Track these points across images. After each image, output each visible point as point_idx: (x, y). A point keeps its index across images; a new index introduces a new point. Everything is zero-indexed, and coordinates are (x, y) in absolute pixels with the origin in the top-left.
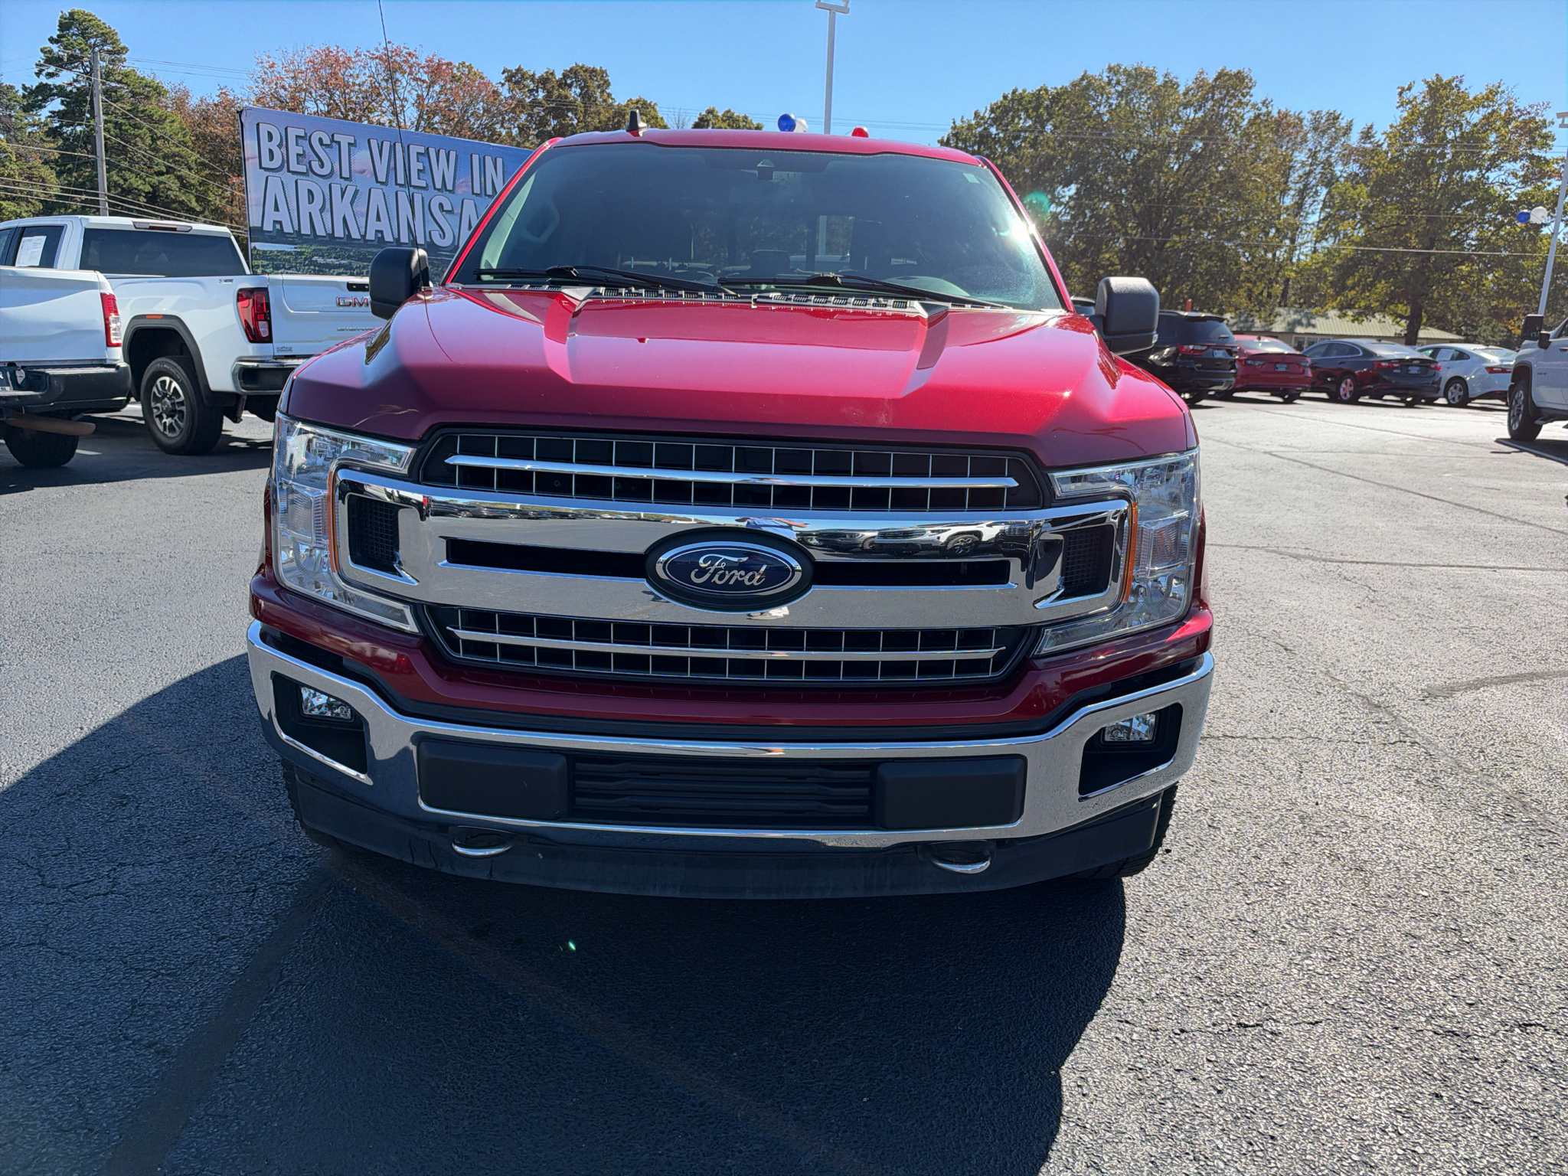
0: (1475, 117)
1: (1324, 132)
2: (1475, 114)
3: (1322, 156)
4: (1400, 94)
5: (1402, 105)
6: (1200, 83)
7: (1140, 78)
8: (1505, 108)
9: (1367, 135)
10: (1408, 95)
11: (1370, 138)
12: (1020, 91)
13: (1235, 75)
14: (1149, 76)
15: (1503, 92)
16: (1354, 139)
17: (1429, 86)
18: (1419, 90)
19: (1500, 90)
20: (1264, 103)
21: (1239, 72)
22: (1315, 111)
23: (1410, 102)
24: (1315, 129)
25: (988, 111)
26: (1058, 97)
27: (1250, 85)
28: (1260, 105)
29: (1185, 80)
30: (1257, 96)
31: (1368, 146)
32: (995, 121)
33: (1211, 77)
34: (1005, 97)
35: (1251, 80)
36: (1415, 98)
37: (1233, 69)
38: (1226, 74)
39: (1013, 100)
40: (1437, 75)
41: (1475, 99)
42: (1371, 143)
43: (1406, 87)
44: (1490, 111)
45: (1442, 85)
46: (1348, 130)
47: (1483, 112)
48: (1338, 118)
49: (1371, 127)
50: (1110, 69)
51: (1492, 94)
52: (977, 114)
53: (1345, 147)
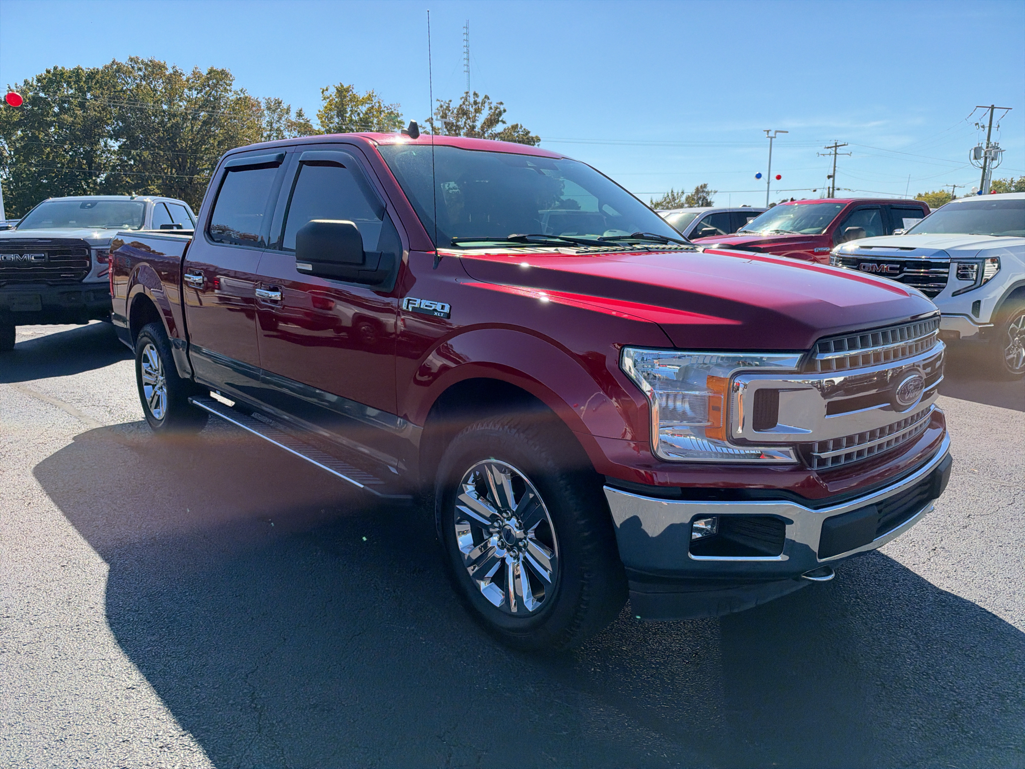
0: (364, 109)
1: (274, 111)
2: (364, 107)
3: (275, 126)
4: (323, 92)
5: (325, 99)
6: (196, 75)
7: (155, 69)
8: (377, 105)
9: (300, 114)
10: (327, 94)
11: (302, 116)
12: (60, 68)
13: (221, 72)
14: (162, 67)
15: (376, 96)
16: (293, 117)
17: (337, 90)
18: (332, 91)
19: (374, 95)
20: (241, 91)
21: (223, 70)
22: (267, 98)
23: (328, 98)
24: (269, 109)
25: (35, 81)
26: (92, 75)
27: (231, 78)
28: (239, 92)
29: (187, 73)
30: (236, 86)
31: (302, 121)
32: (44, 89)
33: (204, 72)
34: (48, 72)
35: (231, 76)
36: (331, 95)
37: (218, 67)
38: (214, 71)
39: (54, 75)
40: (341, 83)
41: (363, 99)
42: (303, 119)
43: (325, 89)
44: (370, 106)
45: (344, 90)
46: (288, 111)
47: (367, 106)
48: (281, 103)
49: (301, 110)
50: (131, 60)
51: (370, 98)
52: (26, 82)
53: (288, 120)
